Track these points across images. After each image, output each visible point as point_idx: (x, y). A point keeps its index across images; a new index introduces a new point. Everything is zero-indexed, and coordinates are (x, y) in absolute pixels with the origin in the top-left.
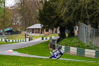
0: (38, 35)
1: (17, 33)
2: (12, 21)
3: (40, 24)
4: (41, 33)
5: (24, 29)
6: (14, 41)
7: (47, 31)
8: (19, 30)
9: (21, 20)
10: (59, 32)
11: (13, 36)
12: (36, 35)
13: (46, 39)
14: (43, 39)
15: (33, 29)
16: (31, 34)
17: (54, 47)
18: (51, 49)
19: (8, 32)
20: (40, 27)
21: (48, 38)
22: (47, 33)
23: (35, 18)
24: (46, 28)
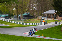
0: (52, 19)
1: (34, 17)
2: (29, 7)
3: (54, 10)
4: (55, 18)
5: (40, 14)
6: (31, 24)
7: (60, 16)
8: (35, 14)
9: (37, 6)
11: (30, 20)
12: (50, 19)
13: (60, 23)
14: (56, 23)
15: (48, 14)
16: (46, 19)
19: (25, 16)
20: (54, 13)
22: (60, 18)
23: (50, 5)
24: (60, 13)
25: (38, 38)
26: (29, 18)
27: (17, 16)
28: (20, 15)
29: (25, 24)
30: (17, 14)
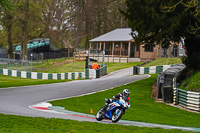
0: (124, 60)
1: (64, 53)
2: (48, 20)
3: (129, 30)
4: (132, 56)
5: (83, 44)
6: (55, 77)
7: (149, 48)
8: (68, 45)
9: (74, 16)
10: (182, 52)
11: (51, 61)
12: (117, 60)
13: (147, 71)
14: (136, 71)
15: (109, 44)
16: (102, 59)
17: (167, 95)
18: (161, 101)
19: (36, 50)
20: (130, 38)
21: (153, 70)
22: (149, 54)
23: (114, 12)
24: (146, 39)
25: (76, 122)
26: (47, 58)
27: (10, 51)
28: (19, 48)
29: (34, 75)
30: (10, 44)
